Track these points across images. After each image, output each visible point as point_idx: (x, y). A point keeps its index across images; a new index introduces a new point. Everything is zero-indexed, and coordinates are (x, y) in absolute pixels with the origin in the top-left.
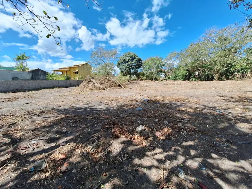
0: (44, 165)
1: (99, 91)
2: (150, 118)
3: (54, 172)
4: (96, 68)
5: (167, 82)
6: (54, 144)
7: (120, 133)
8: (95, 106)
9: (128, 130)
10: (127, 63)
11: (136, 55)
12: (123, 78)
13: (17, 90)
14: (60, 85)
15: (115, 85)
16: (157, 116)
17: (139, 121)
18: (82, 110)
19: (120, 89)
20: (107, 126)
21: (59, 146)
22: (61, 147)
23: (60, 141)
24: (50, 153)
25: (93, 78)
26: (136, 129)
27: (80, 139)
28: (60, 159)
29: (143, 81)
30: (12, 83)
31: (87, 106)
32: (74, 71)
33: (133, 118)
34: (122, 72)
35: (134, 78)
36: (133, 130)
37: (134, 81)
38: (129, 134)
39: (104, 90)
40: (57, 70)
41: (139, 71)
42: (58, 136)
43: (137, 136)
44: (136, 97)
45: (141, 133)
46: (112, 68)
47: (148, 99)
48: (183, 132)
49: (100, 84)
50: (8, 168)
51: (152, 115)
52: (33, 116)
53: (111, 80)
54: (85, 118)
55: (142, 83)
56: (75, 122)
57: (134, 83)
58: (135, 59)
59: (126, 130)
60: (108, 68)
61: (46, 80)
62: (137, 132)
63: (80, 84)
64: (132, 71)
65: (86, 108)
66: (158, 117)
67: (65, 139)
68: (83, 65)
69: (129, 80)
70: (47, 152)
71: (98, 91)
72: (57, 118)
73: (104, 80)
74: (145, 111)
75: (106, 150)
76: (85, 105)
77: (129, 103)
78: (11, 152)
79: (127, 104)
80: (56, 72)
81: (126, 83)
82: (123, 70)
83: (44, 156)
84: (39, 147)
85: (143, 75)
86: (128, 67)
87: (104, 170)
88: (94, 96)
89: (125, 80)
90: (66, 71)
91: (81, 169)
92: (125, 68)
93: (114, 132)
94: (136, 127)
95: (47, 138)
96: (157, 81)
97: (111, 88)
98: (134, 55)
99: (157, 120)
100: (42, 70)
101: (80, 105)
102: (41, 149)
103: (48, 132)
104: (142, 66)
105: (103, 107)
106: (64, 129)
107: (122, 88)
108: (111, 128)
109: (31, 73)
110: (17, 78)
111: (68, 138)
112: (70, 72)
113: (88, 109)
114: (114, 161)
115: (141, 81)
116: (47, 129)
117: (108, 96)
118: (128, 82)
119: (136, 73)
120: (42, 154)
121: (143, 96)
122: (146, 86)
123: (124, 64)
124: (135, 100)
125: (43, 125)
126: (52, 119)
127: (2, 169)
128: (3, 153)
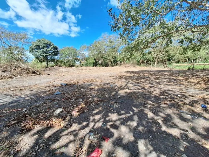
2: (67, 99)
5: (82, 68)
7: (33, 124)
9: (44, 118)
10: (42, 50)
11: (51, 43)
12: (39, 64)
15: (28, 72)
16: (74, 96)
17: (57, 105)
19: (35, 76)
26: (53, 114)
29: (62, 67)
33: (50, 104)
34: (37, 58)
35: (52, 65)
36: (50, 116)
37: (52, 68)
38: (46, 120)
39: (11, 79)
41: (56, 58)
43: (54, 120)
44: (54, 82)
45: (59, 116)
46: (22, 53)
47: (65, 83)
48: (92, 104)
49: (3, 72)
51: (69, 97)
55: (61, 69)
57: (52, 69)
58: (51, 47)
59: (42, 118)
60: (15, 52)
62: (55, 116)
64: (49, 58)
66: (74, 97)
69: (46, 67)
73: (10, 67)
74: (63, 94)
75: (12, 152)
77: (47, 89)
79: (44, 91)
81: (43, 69)
82: (38, 56)
85: (61, 62)
86: (44, 54)
89: (42, 67)
92: (40, 54)
94: (53, 112)
96: (74, 67)
97: (22, 76)
98: (49, 43)
99: (74, 100)
104: (59, 53)
105: (8, 100)
107: (38, 75)
108: (21, 122)
115: (60, 68)
117: (18, 85)
118: (46, 68)
119: (53, 60)
121: (61, 81)
122: (65, 72)
123: (38, 50)
124: (53, 86)
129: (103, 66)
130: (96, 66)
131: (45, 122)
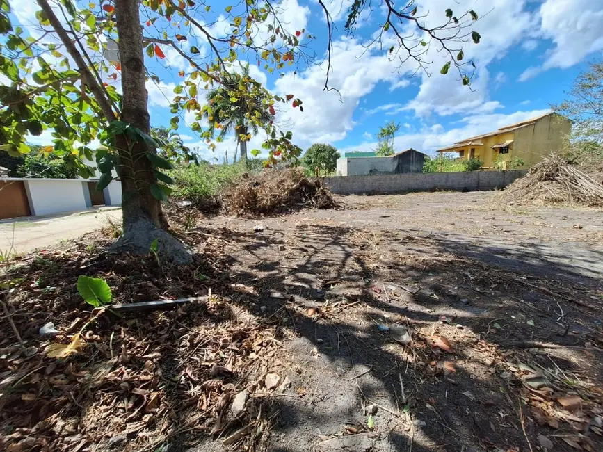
0: (406, 338)
6: (425, 310)
14: (450, 184)
18: (509, 257)
21: (435, 318)
22: (441, 323)
23: (440, 311)
25: (570, 162)
27: (493, 330)
30: (369, 178)
32: (497, 144)
42: (436, 297)
50: (359, 309)
52: (393, 241)
61: (421, 172)
63: (512, 182)
67: (451, 311)
71: (586, 209)
72: (437, 258)
76: (522, 244)
78: (362, 287)
83: (407, 322)
84: (398, 301)
90: (473, 147)
95: (414, 291)
100: (417, 152)
102: (402, 305)
103: (416, 280)
106: (453, 289)
109: (398, 160)
110: (376, 170)
112: (485, 148)
113: (534, 262)
116: (415, 274)
120: (403, 315)
125: (409, 262)
126: (425, 257)
127: (352, 306)
128: (353, 284)
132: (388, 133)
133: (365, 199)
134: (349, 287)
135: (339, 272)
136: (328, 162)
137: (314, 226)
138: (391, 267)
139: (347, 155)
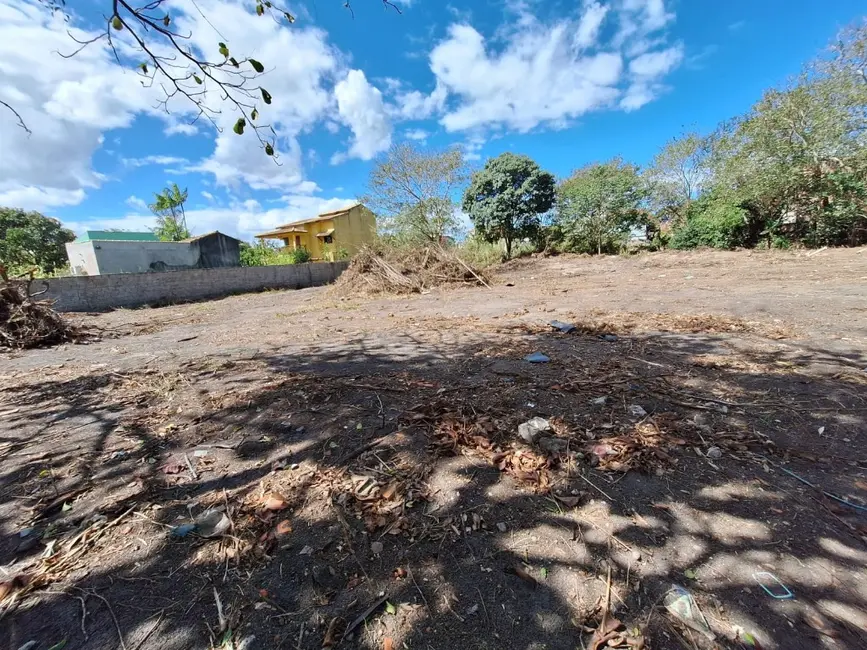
0: (224, 524)
1: (401, 297)
2: (573, 391)
3: (248, 547)
4: (390, 220)
5: (656, 256)
6: (254, 464)
7: (460, 442)
8: (382, 347)
9: (489, 432)
10: (498, 196)
12: (486, 250)
13: (164, 298)
14: (279, 280)
15: (454, 276)
16: (604, 386)
17: (531, 402)
18: (341, 360)
19: (470, 290)
20: (416, 417)
21: (266, 470)
22: (274, 473)
23: (275, 455)
24: (240, 489)
25: (380, 254)
26: (517, 429)
27: (329, 453)
28: (268, 509)
29: (559, 258)
30: (149, 278)
31: (358, 347)
32: (321, 232)
33: (511, 390)
34: (481, 228)
35: (525, 249)
36: (506, 433)
37: (525, 260)
38: (493, 444)
39: (416, 295)
40: (269, 232)
41: (544, 220)
42: (267, 439)
43: (519, 453)
44: (527, 315)
45: (538, 443)
46: (446, 217)
47: (570, 322)
48: (704, 449)
49: (403, 273)
50: (134, 521)
51: (583, 382)
52: (200, 377)
53: (439, 257)
54: (349, 386)
55: (555, 263)
56: (318, 399)
57: (523, 265)
58: (530, 179)
59: (484, 431)
60: (430, 217)
61: (239, 265)
62: (522, 442)
64: (516, 223)
65: (353, 354)
66: (605, 390)
67: (287, 450)
68: (349, 210)
69: (505, 258)
70: (235, 487)
71: (395, 297)
72: (266, 385)
73: (417, 260)
74: (558, 365)
75: (410, 494)
76: (351, 343)
77: (503, 337)
78: (142, 477)
79: (492, 340)
80: (266, 240)
81: (495, 266)
82: (482, 220)
83: (225, 497)
84: (212, 470)
85: (559, 236)
86: (503, 210)
87: (400, 558)
88: (384, 314)
89: (492, 257)
90: (298, 234)
91: (327, 548)
92: (492, 214)
93: (440, 437)
94: (516, 423)
95: (237, 444)
96: (613, 257)
97: (441, 288)
98: (523, 164)
99: (601, 400)
100: (226, 237)
101: (336, 344)
102: (218, 475)
103: (238, 426)
104: (554, 201)
105: (410, 351)
106: (287, 419)
107: (479, 284)
108: (433, 421)
109: (199, 247)
110: (162, 263)
111: (296, 448)
112: (310, 236)
113: (360, 359)
114: (434, 533)
115: (552, 259)
116: (238, 417)
117: (429, 312)
118: (503, 262)
119: (531, 230)
120: (219, 489)
121: (554, 313)
122: (570, 276)
123: (487, 199)
124: (523, 327)
125: (227, 403)
126: (252, 387)
127: (119, 523)
128: (122, 480)
129: (811, 244)
130: (750, 244)
131: (491, 448)
132: (171, 203)
133: (146, 315)
134: (113, 489)
135: (86, 470)
136: (42, 248)
137: (11, 390)
138: (198, 421)
139: (92, 234)
